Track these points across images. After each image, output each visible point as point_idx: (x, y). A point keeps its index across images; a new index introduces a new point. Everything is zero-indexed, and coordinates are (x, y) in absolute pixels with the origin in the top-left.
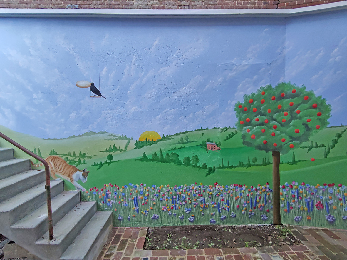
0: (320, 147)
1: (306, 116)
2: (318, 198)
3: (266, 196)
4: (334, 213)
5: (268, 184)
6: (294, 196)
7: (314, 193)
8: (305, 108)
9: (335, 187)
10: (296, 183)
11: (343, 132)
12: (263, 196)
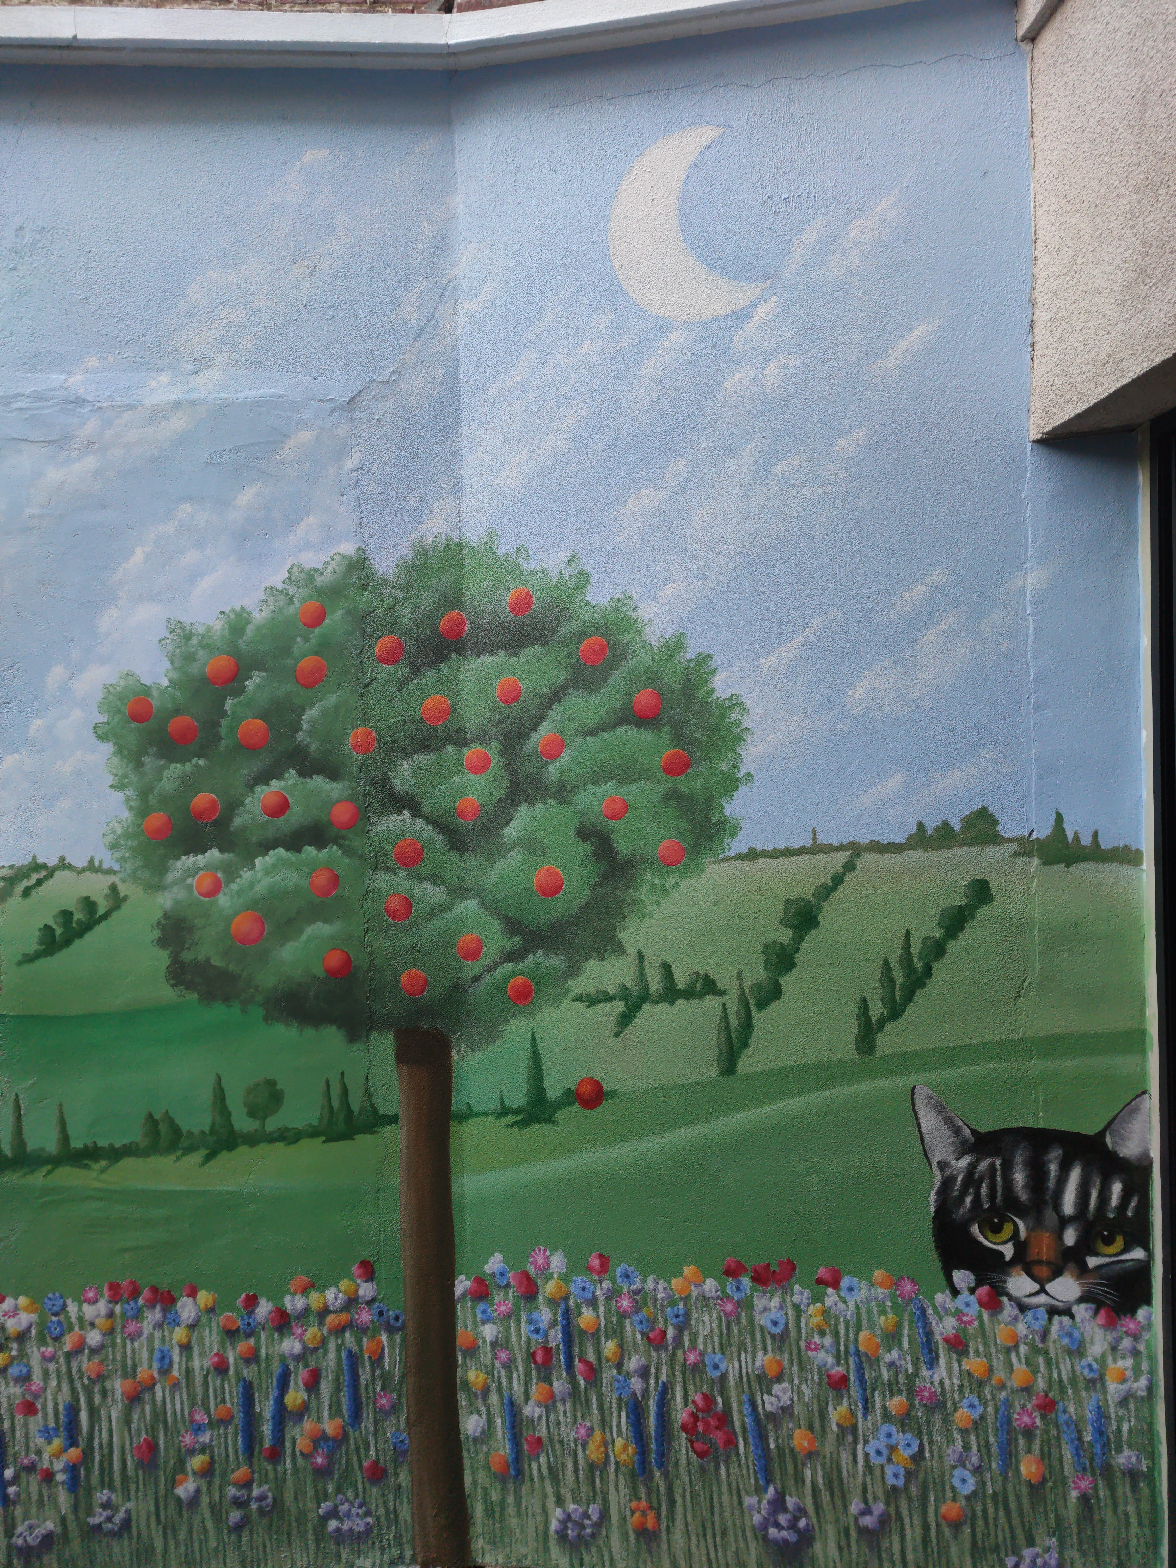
0: (689, 994)
1: (596, 780)
2: (697, 1368)
3: (354, 1359)
4: (799, 1479)
5: (368, 1271)
6: (548, 1351)
7: (671, 1333)
8: (592, 723)
9: (800, 1294)
10: (557, 1262)
11: (826, 892)
12: (330, 1360)
